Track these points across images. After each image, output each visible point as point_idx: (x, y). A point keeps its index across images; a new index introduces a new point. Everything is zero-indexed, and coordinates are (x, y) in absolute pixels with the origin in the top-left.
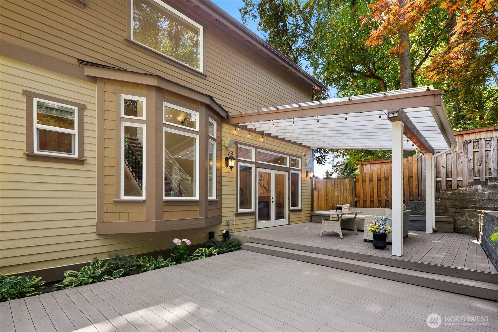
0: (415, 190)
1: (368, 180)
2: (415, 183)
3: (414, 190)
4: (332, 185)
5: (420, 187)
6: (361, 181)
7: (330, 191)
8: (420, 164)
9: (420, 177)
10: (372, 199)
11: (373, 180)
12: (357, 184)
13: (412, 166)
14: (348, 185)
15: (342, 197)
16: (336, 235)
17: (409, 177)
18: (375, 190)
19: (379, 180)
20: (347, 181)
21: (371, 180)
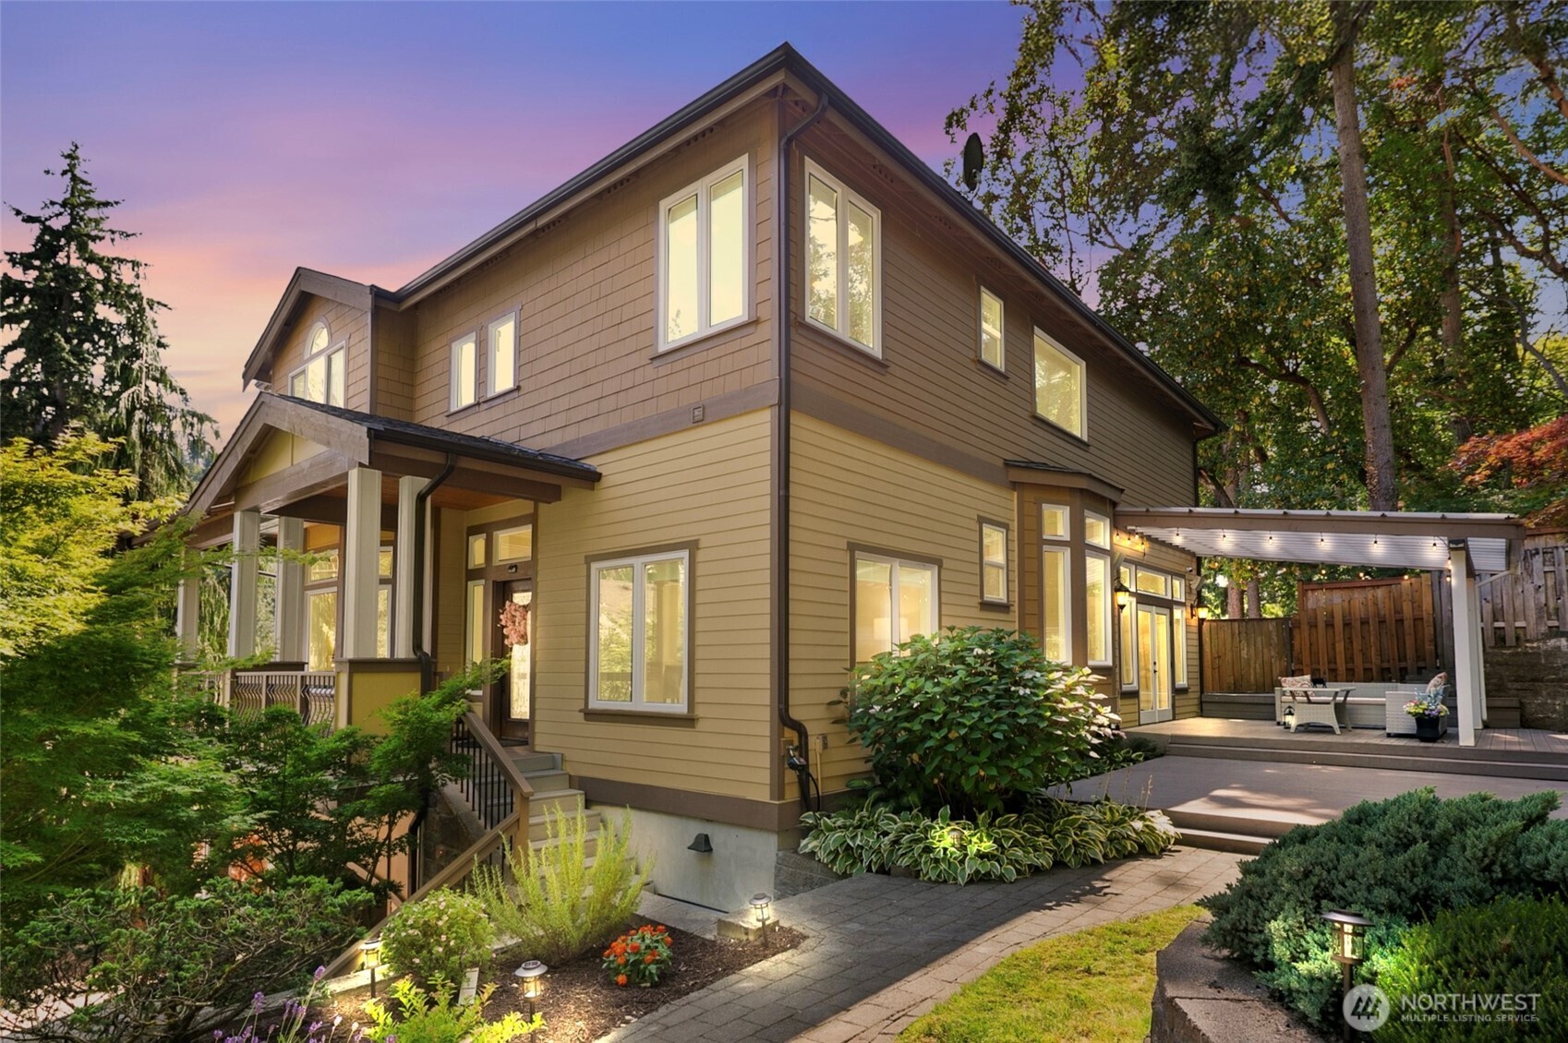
0: (1429, 647)
1: (1321, 625)
2: (1429, 631)
3: (1427, 647)
4: (1233, 635)
5: (1439, 640)
6: (1305, 627)
7: (1228, 647)
8: (1437, 593)
9: (1438, 622)
10: (1333, 666)
11: (1332, 625)
12: (1296, 632)
13: (1421, 597)
14: (1274, 634)
15: (1260, 661)
17: (1415, 620)
18: (1340, 647)
19: (1347, 625)
20: (1271, 627)
21: (1330, 625)
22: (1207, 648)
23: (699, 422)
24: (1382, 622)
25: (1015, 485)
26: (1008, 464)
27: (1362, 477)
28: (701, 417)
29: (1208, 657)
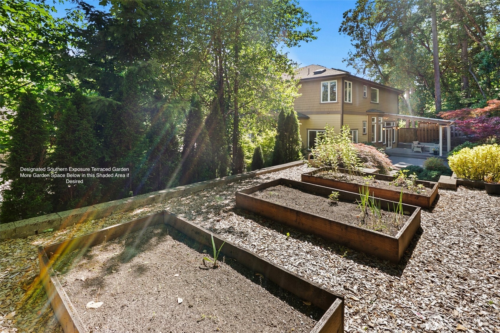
1: (422, 130)
12: (417, 131)
14: (413, 132)
15: (410, 137)
16: (420, 152)
19: (427, 130)
20: (412, 130)
21: (424, 130)
22: (399, 133)
23: (329, 114)
24: (434, 130)
25: (368, 115)
26: (367, 111)
27: (434, 96)
28: (329, 113)
29: (399, 135)
